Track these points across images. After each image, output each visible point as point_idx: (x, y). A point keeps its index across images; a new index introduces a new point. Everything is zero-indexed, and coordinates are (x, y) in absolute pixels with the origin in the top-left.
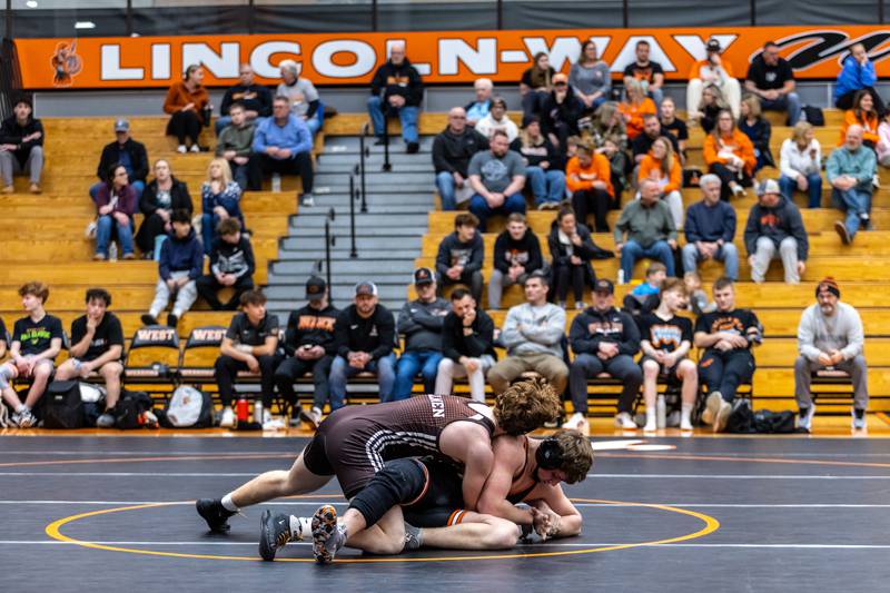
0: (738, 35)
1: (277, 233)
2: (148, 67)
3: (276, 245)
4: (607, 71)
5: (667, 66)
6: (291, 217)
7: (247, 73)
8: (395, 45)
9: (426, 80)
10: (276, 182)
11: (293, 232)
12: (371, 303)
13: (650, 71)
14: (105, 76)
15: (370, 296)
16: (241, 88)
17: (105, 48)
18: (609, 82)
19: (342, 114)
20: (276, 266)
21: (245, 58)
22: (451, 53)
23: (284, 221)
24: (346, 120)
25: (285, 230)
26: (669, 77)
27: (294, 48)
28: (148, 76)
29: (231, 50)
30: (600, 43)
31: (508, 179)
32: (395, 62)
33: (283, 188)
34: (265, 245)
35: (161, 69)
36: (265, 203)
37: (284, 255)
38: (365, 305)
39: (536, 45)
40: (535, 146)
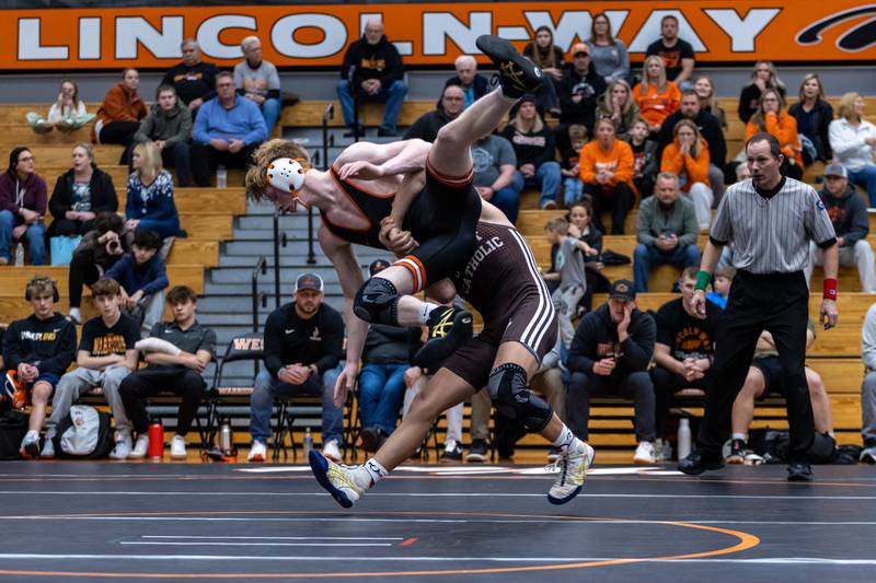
0: (781, 9)
1: (219, 236)
2: (74, 45)
3: (217, 249)
4: (624, 51)
5: (698, 46)
6: (236, 218)
7: (192, 51)
8: (371, 20)
9: (407, 61)
10: (222, 176)
11: (238, 235)
12: (316, 301)
13: (677, 53)
14: (23, 55)
15: (316, 293)
16: (183, 67)
17: (23, 22)
18: (627, 64)
19: (305, 102)
20: (215, 274)
21: (190, 32)
22: (438, 29)
23: (227, 221)
24: (310, 108)
25: (230, 232)
26: (699, 58)
27: (249, 23)
28: (74, 57)
29: (173, 25)
30: (617, 19)
31: (495, 169)
32: (371, 42)
33: (229, 183)
34: (203, 249)
35: (90, 48)
36: (207, 201)
37: (226, 261)
38: (309, 303)
39: (538, 19)
40: (530, 134)
